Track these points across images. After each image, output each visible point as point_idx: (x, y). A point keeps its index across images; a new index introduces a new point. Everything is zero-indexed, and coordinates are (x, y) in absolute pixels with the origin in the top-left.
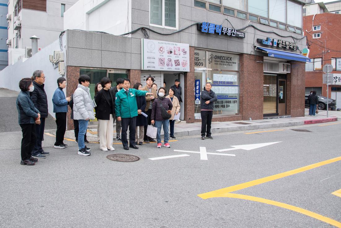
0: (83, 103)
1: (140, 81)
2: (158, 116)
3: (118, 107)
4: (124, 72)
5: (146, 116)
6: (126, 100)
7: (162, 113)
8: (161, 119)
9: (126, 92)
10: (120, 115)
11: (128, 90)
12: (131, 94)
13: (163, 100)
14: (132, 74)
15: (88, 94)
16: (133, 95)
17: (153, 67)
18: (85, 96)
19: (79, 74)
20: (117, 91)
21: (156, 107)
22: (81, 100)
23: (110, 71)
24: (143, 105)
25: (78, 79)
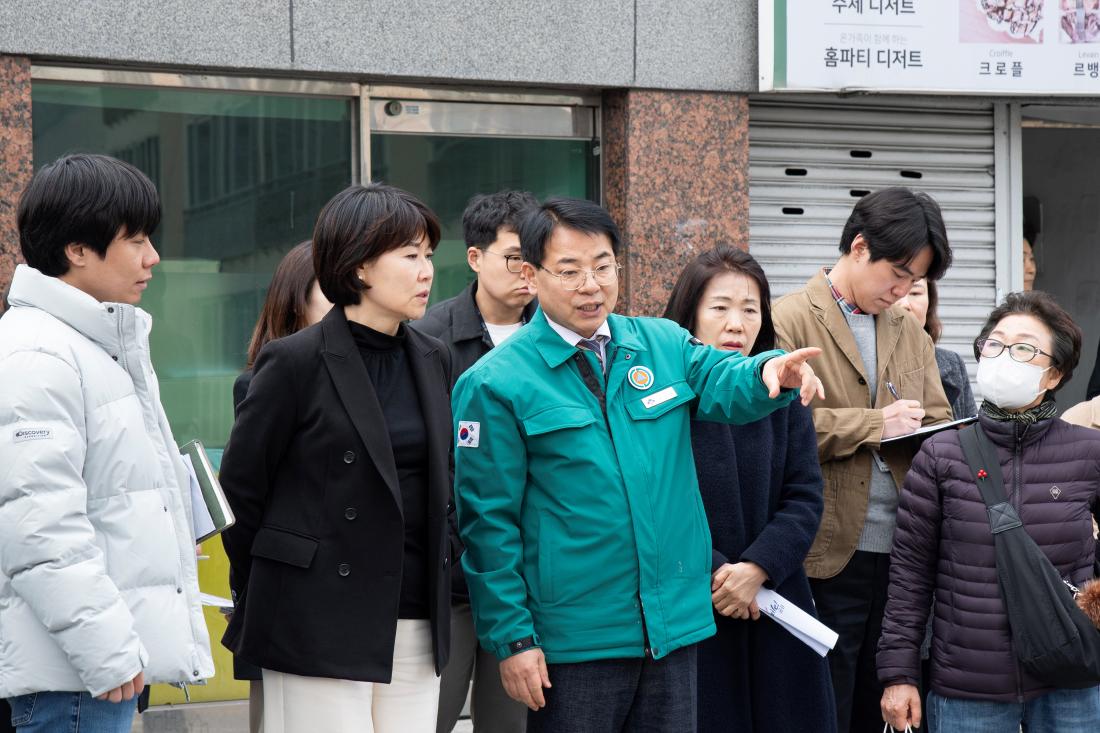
0: (75, 493)
1: (743, 221)
2: (957, 642)
3: (502, 541)
4: (557, 123)
5: (821, 637)
6: (594, 448)
7: (1005, 610)
8: (997, 679)
9: (579, 361)
10: (529, 630)
11: (604, 330)
12: (641, 376)
13: (1031, 453)
14: (641, 139)
15: (137, 381)
16: (668, 394)
17: (899, 57)
18: (98, 415)
19: (20, 140)
20: (483, 345)
21: (939, 535)
22: (60, 466)
23: (392, 106)
24: (782, 507)
25: (14, 199)
